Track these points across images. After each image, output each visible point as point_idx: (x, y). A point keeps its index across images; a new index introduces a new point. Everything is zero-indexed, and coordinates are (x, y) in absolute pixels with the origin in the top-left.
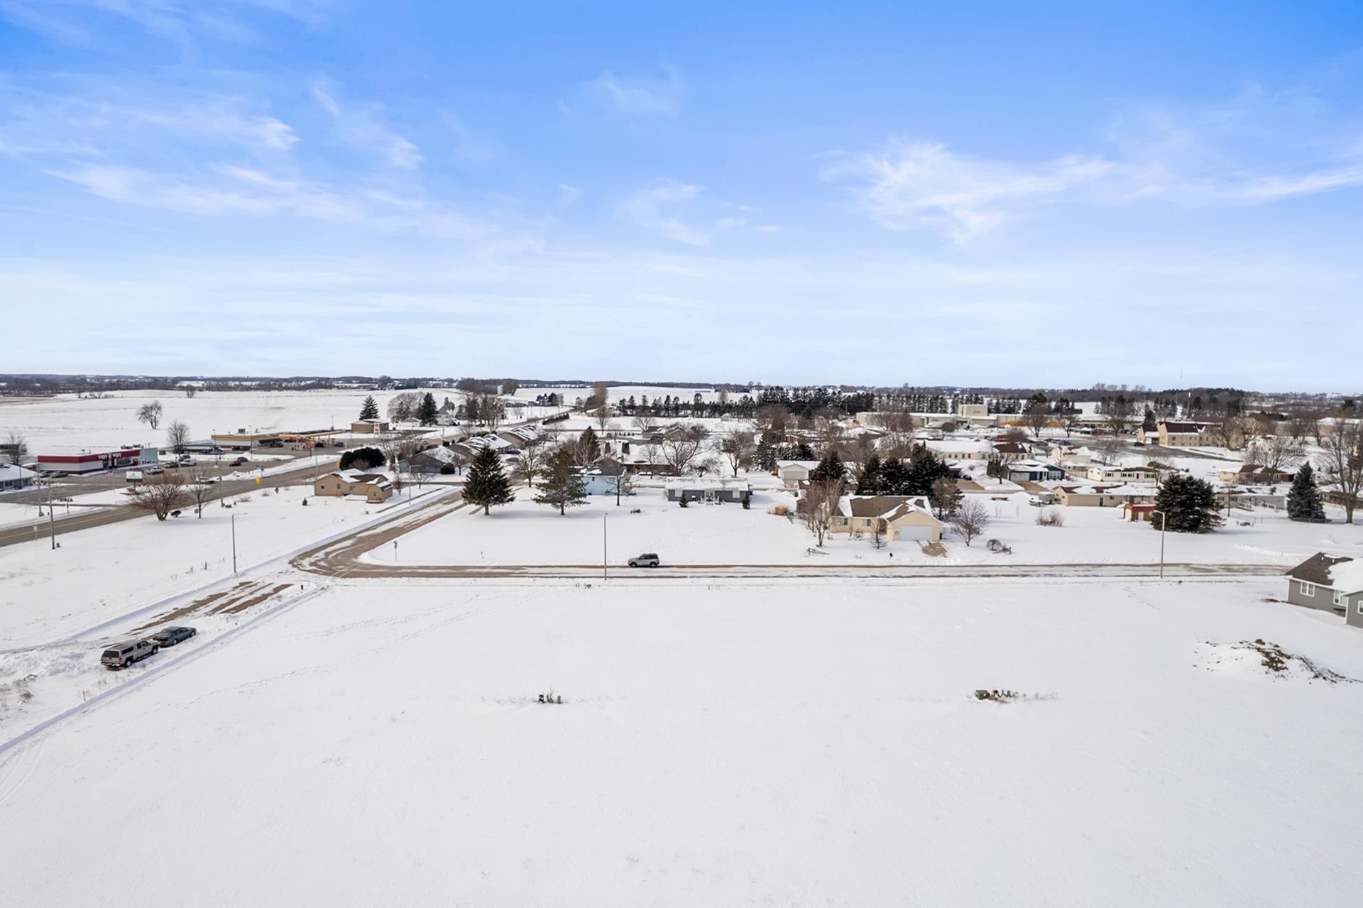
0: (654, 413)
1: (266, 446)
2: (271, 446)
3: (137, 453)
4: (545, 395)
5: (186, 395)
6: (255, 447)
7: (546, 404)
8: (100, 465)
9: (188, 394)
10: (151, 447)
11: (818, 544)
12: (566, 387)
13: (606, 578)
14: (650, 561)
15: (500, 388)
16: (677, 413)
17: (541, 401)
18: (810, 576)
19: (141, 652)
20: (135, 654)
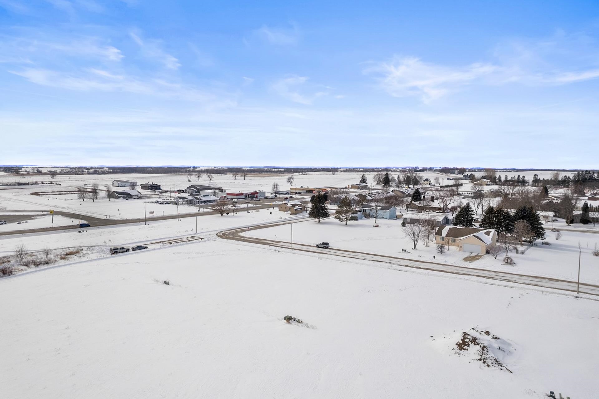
0: (512, 184)
1: (308, 193)
2: (310, 193)
3: (257, 193)
4: (468, 175)
5: (332, 174)
6: (303, 193)
7: (467, 179)
8: (243, 197)
9: (333, 173)
10: (263, 191)
11: (413, 248)
12: (501, 171)
13: (292, 249)
14: (325, 246)
15: (456, 171)
16: (524, 184)
17: (465, 177)
18: (378, 261)
19: (121, 251)
20: (118, 251)
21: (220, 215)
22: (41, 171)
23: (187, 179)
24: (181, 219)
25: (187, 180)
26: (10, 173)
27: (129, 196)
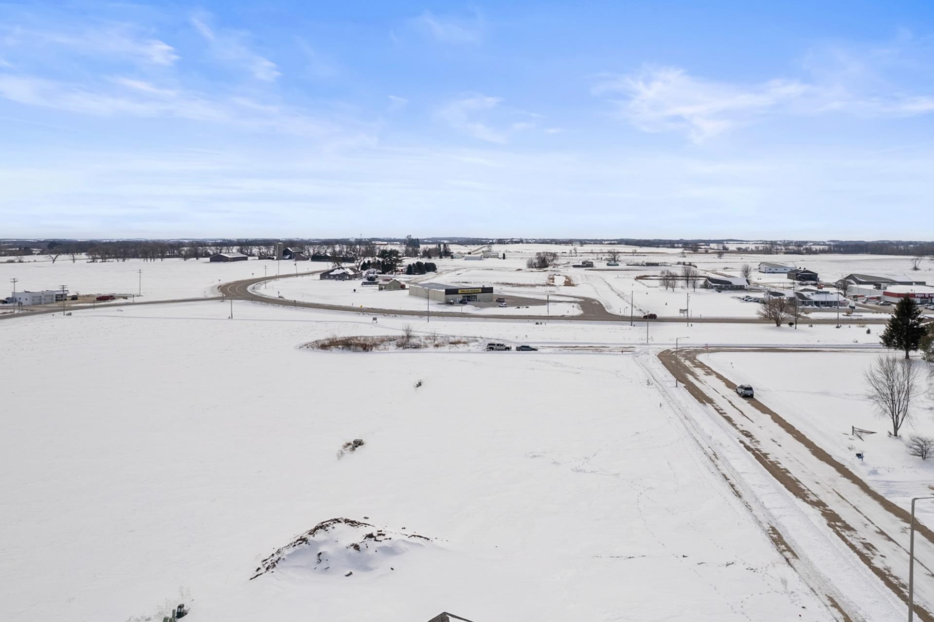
19: (498, 347)
20: (494, 347)
21: (776, 325)
22: (728, 248)
23: (913, 266)
24: (693, 324)
25: (912, 268)
26: (689, 250)
27: (730, 287)
